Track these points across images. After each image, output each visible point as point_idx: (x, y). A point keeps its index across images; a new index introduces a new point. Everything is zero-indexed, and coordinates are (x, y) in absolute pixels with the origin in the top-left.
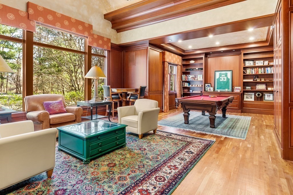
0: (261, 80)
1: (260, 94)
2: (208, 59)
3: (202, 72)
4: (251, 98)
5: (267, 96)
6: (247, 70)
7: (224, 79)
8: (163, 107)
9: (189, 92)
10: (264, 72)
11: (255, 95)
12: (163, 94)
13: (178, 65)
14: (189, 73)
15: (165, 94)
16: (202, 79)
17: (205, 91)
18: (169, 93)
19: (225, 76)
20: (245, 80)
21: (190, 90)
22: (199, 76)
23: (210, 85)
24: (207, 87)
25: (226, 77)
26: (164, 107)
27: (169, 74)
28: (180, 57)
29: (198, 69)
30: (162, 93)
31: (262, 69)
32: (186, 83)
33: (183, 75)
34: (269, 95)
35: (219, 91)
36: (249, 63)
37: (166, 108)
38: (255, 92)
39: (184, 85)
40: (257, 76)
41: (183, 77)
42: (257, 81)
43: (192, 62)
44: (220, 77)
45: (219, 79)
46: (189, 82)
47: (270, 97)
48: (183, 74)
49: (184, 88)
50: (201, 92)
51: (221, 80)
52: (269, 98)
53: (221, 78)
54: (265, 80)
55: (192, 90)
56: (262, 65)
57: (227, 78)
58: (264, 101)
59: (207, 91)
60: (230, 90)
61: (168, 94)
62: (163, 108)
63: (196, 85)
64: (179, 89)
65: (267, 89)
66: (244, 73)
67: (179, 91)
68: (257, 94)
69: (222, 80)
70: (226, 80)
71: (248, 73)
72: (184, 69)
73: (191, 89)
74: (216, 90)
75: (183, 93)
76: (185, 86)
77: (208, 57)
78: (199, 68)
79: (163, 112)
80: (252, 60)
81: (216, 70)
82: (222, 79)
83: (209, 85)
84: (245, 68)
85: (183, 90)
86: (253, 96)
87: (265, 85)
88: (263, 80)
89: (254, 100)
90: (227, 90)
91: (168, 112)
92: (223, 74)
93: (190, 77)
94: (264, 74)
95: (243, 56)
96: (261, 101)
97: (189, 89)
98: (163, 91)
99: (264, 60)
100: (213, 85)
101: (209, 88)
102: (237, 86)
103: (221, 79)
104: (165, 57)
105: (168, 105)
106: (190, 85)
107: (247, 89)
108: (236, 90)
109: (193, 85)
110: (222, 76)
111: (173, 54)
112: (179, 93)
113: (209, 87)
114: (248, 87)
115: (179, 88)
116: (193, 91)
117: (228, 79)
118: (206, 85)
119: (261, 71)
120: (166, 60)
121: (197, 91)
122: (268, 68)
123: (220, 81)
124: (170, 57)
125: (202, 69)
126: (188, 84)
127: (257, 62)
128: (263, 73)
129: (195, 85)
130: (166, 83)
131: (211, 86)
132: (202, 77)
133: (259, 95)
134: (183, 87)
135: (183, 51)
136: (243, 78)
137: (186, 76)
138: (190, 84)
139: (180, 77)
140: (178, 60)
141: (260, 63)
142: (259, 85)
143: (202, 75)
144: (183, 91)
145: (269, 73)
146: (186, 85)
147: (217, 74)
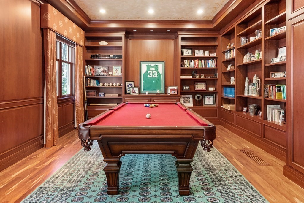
0: (200, 77)
1: (200, 96)
2: (130, 41)
3: (120, 62)
4: (189, 102)
5: (207, 99)
6: (185, 62)
7: (153, 74)
8: (43, 134)
9: (99, 96)
10: (205, 66)
11: (194, 98)
12: (43, 103)
13: (77, 45)
14: (97, 63)
15: (49, 105)
16: (120, 74)
17: (125, 94)
18: (58, 100)
19: (155, 70)
20: (183, 77)
21: (100, 93)
22: (115, 68)
23: (133, 83)
24: (128, 86)
25: (156, 72)
26: (46, 134)
27: (57, 60)
28: (82, 32)
29: (114, 56)
30: (39, 101)
31: (202, 62)
32: (92, 81)
33: (86, 66)
34: (209, 98)
35: (147, 93)
36: (187, 53)
37: (50, 136)
38: (194, 93)
39: (90, 83)
40: (197, 71)
41: (87, 69)
42: (196, 77)
43: (103, 43)
44: (147, 72)
45: (146, 74)
46: (97, 79)
47: (210, 100)
48: (87, 64)
49: (89, 89)
50: (120, 95)
51: (149, 76)
52: (210, 102)
53: (149, 72)
54: (205, 77)
55: (103, 93)
56: (202, 55)
57: (158, 72)
58: (204, 106)
59: (129, 94)
60: (162, 91)
61: (56, 102)
62: (43, 138)
63: (111, 84)
64: (80, 92)
65: (207, 89)
66: (182, 66)
67: (80, 94)
68: (196, 97)
69: (151, 77)
70: (156, 76)
71: (186, 67)
72: (89, 56)
73: (101, 90)
74: (142, 91)
75: (87, 98)
76: (91, 85)
77: (129, 38)
78: (115, 54)
79: (42, 146)
80: (191, 48)
81: (142, 61)
82: (151, 74)
83: (131, 84)
84: (183, 59)
85: (87, 92)
86: (191, 99)
87: (204, 84)
88: (203, 77)
89: (193, 105)
90: (158, 91)
91: (55, 144)
92: (152, 67)
93: (100, 70)
94: (205, 68)
95: (181, 42)
96: (200, 105)
97: (97, 90)
98: (43, 97)
99: (204, 50)
100: (137, 83)
101: (131, 89)
102: (171, 85)
103: (149, 74)
104: (47, 18)
105: (55, 129)
106: (101, 84)
107: (185, 89)
108: (172, 91)
109: (105, 84)
110: (151, 69)
111: (66, 19)
112: (80, 100)
113: (132, 87)
114: (186, 87)
115: (80, 89)
116: (105, 93)
117: (159, 74)
118: (128, 83)
119: (201, 64)
120: (50, 25)
121: (111, 94)
122: (209, 60)
123: (147, 77)
124: (60, 21)
125: (120, 57)
126: (95, 81)
127: (196, 51)
128: (203, 67)
129: (108, 84)
130: (51, 79)
131: (134, 86)
132: (119, 71)
133: (198, 97)
134: (86, 88)
135: (89, 20)
136: (181, 74)
137: (93, 67)
138: (99, 82)
139: (82, 68)
140: (78, 36)
141: (200, 53)
142: (198, 83)
143: (120, 67)
144: (87, 95)
145: (210, 67)
146: (93, 83)
147: (144, 66)
